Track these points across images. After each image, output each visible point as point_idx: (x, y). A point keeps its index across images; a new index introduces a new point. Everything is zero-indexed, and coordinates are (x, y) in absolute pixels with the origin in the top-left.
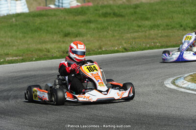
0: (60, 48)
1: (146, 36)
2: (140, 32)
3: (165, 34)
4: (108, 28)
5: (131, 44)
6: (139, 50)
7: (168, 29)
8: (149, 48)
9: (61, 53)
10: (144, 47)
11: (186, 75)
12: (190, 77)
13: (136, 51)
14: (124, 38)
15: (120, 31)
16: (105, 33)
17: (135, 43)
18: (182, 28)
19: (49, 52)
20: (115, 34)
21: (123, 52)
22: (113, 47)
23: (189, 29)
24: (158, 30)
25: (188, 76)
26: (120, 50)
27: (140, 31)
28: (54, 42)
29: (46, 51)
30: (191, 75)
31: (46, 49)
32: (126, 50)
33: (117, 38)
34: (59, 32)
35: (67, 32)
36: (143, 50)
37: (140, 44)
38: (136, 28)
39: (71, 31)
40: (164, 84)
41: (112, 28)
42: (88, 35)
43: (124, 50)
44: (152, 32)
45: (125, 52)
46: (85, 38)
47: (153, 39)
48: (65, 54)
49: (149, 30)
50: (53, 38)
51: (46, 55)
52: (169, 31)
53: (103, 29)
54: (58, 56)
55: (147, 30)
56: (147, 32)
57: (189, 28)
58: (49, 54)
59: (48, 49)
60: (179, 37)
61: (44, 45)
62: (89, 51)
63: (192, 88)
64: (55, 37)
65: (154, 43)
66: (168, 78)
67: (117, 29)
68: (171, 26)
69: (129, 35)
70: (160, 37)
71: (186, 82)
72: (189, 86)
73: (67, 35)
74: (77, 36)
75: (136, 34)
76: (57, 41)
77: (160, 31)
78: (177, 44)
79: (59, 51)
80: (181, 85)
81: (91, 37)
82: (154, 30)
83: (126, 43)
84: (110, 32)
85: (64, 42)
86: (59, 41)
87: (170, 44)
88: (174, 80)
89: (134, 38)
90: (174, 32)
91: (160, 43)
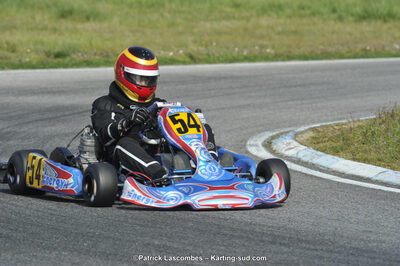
0: (42, 43)
1: (246, 30)
2: (234, 18)
3: (293, 28)
4: (163, 5)
5: (206, 46)
6: (222, 62)
7: (302, 16)
8: (247, 59)
9: (42, 56)
10: (235, 54)
11: (302, 129)
12: (311, 134)
13: (214, 62)
14: (196, 30)
15: (190, 13)
16: (156, 16)
17: (217, 45)
18: (335, 16)
19: (13, 51)
20: (179, 21)
21: (184, 63)
22: (164, 49)
23: (351, 19)
24: (279, 17)
25: (306, 131)
26: (180, 59)
27: (236, 16)
28: (32, 29)
29: (8, 50)
30: (314, 129)
31: (8, 43)
32: (193, 59)
33: (180, 29)
34: (48, 6)
35: (66, 8)
36: (231, 62)
37: (228, 48)
38: (229, 10)
39: (76, 6)
40: (245, 145)
41: (174, 6)
42: (116, 19)
43: (188, 59)
44: (264, 21)
45: (190, 63)
46: (105, 24)
47: (262, 37)
48: (50, 60)
49: (258, 16)
50: (33, 18)
51: (6, 58)
52: (305, 21)
53: (153, 5)
54: (34, 62)
55: (252, 16)
56: (253, 20)
57: (352, 15)
58: (12, 55)
59: (14, 45)
60: (323, 35)
61: (7, 33)
62: (107, 56)
63: (305, 159)
64: (38, 18)
65: (262, 47)
66: (259, 132)
67: (184, 8)
68: (309, 8)
69: (208, 25)
70: (279, 33)
71: (295, 143)
72: (300, 155)
73: (65, 14)
74: (88, 18)
75: (225, 24)
76: (40, 27)
77: (282, 21)
78: (312, 52)
79: (37, 52)
80: (283, 152)
81: (121, 23)
82: (269, 15)
83: (195, 42)
84: (167, 15)
85: (55, 30)
86: (45, 28)
87: (297, 52)
88: (273, 138)
89: (219, 33)
90: (314, 24)
91: (273, 47)
